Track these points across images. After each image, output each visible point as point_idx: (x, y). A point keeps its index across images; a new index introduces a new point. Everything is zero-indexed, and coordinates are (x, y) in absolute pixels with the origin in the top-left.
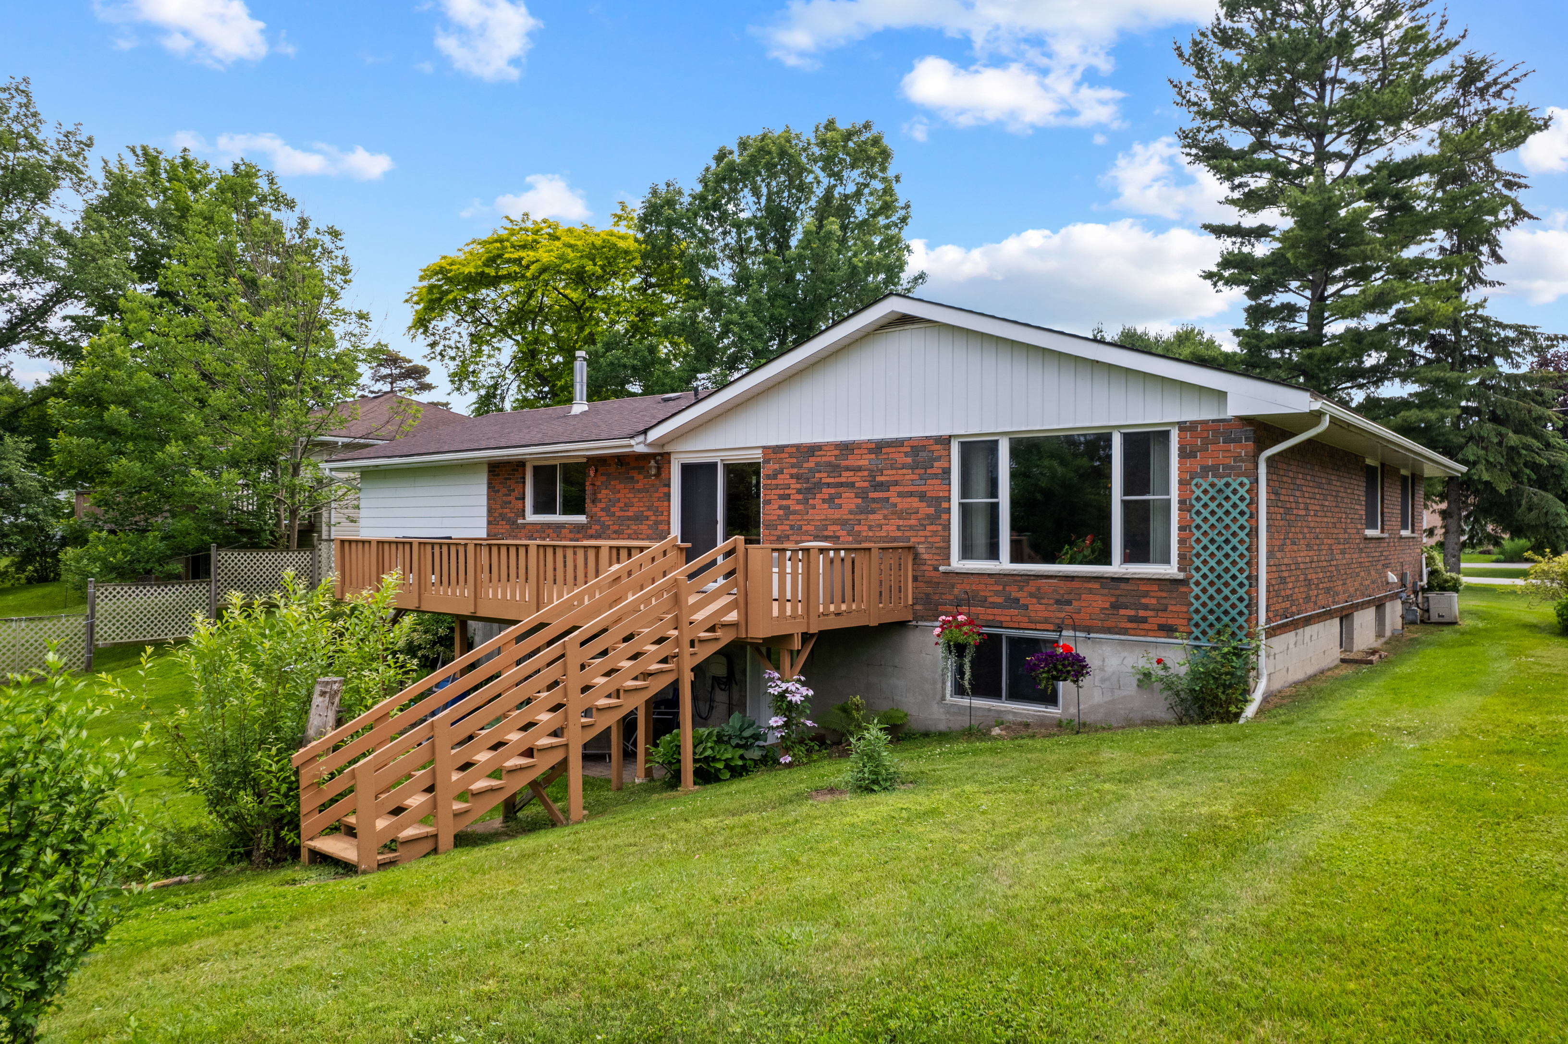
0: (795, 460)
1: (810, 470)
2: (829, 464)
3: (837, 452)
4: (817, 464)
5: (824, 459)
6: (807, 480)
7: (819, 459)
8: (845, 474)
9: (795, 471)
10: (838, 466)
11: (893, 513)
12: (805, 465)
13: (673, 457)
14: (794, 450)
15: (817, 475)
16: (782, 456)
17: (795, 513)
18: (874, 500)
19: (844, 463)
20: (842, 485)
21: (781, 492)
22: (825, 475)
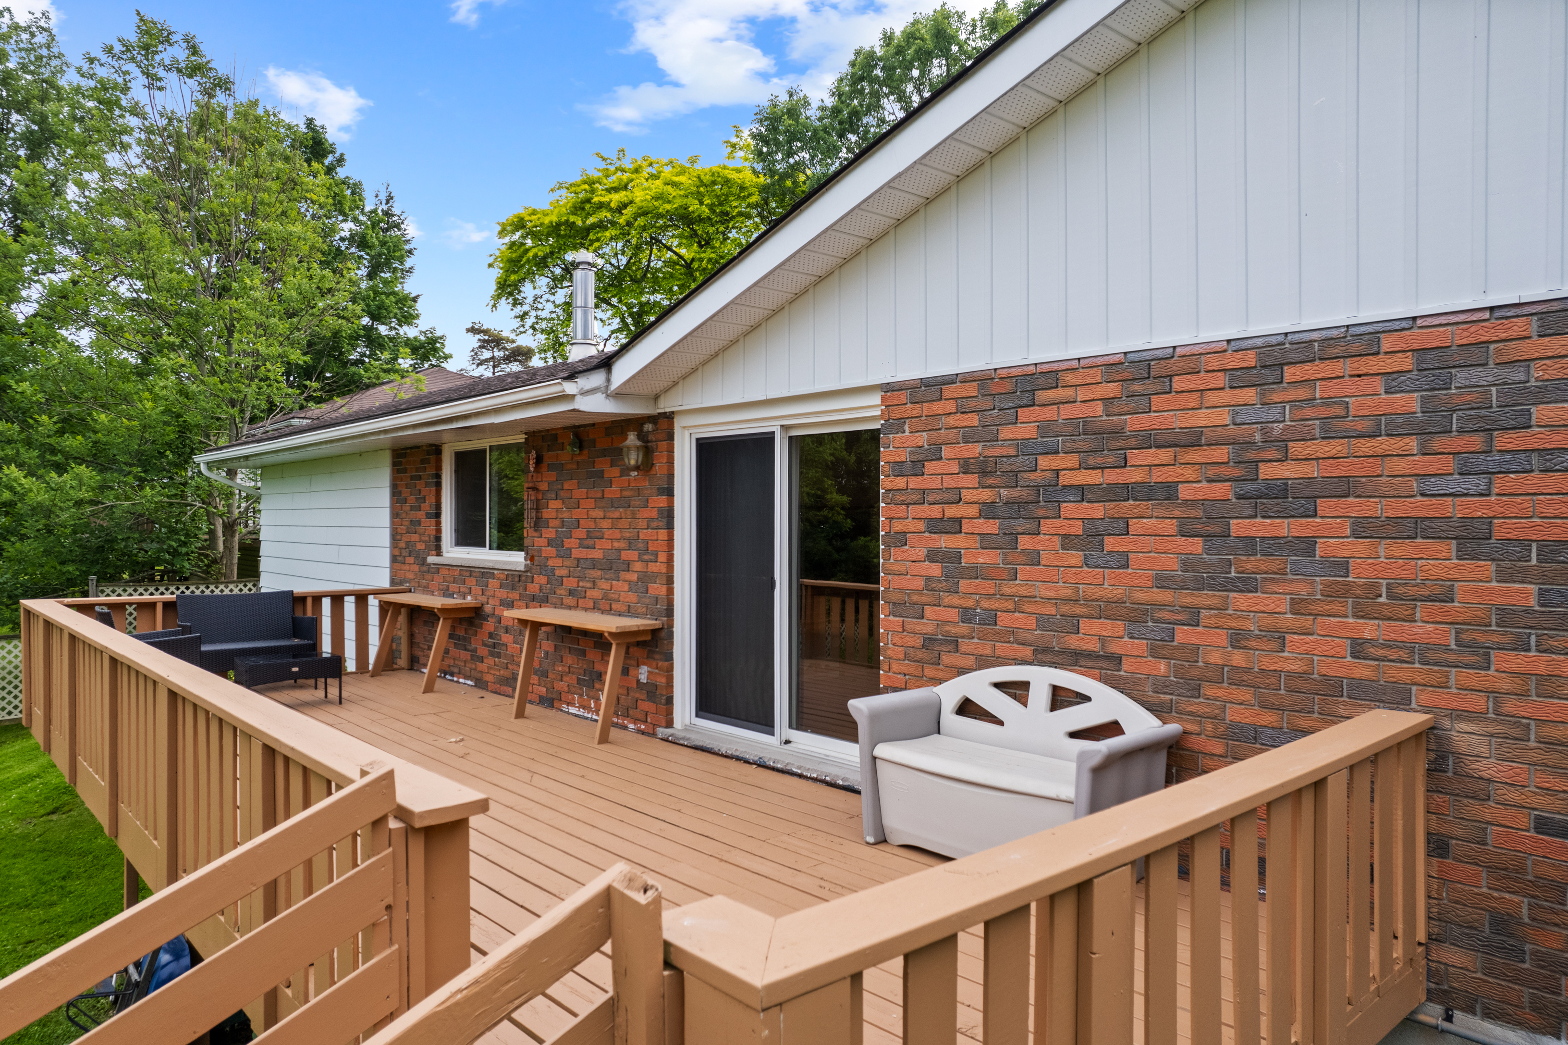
0: (974, 420)
1: (1022, 446)
2: (1087, 427)
3: (1112, 389)
4: (1045, 428)
5: (1067, 411)
6: (1013, 478)
7: (1049, 413)
8: (1136, 457)
9: (976, 450)
10: (1117, 432)
11: (1333, 593)
12: (1006, 433)
13: (679, 424)
14: (972, 390)
15: (1044, 462)
16: (938, 407)
17: (974, 572)
18: (1249, 544)
19: (1134, 423)
20: (1127, 492)
21: (935, 512)
22: (1072, 461)
